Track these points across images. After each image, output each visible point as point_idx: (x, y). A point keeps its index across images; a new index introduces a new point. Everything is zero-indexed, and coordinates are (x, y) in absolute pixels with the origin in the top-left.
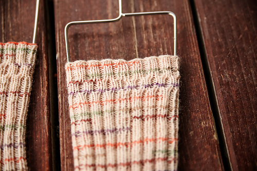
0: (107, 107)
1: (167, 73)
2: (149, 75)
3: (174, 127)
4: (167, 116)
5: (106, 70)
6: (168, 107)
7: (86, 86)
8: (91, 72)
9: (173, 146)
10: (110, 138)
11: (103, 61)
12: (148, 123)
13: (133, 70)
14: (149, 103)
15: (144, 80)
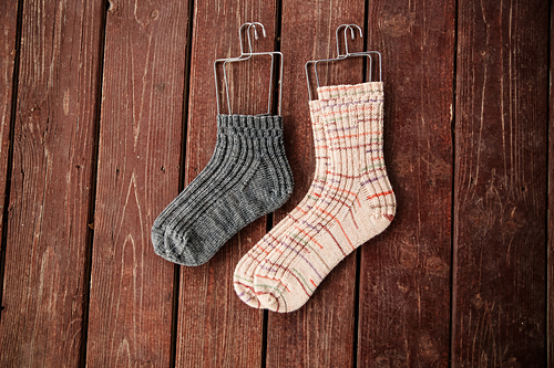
0: (344, 115)
1: (376, 94)
2: (366, 95)
3: (381, 125)
4: (377, 120)
5: (342, 92)
6: (378, 114)
7: (331, 103)
8: (333, 94)
9: (381, 135)
10: (347, 133)
11: (339, 86)
12: (367, 123)
13: (357, 91)
14: (367, 112)
15: (364, 98)
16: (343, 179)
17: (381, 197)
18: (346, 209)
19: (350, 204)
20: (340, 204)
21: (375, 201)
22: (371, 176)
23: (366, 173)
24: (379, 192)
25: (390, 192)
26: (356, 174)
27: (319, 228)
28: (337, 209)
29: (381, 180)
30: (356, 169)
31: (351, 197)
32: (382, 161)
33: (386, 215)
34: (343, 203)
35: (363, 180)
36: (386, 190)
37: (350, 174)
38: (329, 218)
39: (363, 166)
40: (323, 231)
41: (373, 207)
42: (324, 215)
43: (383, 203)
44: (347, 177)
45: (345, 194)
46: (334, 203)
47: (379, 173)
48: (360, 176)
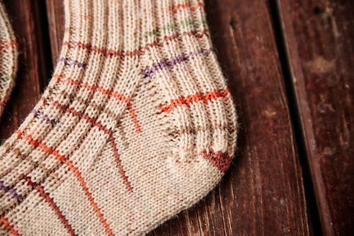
16: (95, 58)
17: (197, 107)
18: (98, 137)
19: (111, 124)
20: (84, 124)
21: (178, 117)
22: (170, 50)
23: (157, 43)
24: (189, 91)
25: (220, 94)
26: (130, 46)
27: (22, 188)
28: (74, 137)
29: (196, 63)
30: (129, 32)
31: (116, 107)
32: (200, 15)
33: (209, 155)
34: (93, 122)
35: (148, 60)
36: (209, 88)
37: (113, 45)
38: (51, 162)
39: (149, 26)
40: (33, 197)
41: (173, 134)
42: (37, 155)
43: (200, 122)
44: (104, 53)
45: (98, 98)
46: (68, 120)
47: (190, 45)
48: (139, 52)
